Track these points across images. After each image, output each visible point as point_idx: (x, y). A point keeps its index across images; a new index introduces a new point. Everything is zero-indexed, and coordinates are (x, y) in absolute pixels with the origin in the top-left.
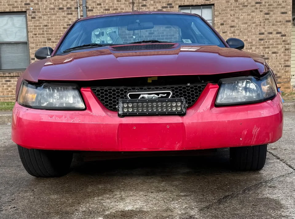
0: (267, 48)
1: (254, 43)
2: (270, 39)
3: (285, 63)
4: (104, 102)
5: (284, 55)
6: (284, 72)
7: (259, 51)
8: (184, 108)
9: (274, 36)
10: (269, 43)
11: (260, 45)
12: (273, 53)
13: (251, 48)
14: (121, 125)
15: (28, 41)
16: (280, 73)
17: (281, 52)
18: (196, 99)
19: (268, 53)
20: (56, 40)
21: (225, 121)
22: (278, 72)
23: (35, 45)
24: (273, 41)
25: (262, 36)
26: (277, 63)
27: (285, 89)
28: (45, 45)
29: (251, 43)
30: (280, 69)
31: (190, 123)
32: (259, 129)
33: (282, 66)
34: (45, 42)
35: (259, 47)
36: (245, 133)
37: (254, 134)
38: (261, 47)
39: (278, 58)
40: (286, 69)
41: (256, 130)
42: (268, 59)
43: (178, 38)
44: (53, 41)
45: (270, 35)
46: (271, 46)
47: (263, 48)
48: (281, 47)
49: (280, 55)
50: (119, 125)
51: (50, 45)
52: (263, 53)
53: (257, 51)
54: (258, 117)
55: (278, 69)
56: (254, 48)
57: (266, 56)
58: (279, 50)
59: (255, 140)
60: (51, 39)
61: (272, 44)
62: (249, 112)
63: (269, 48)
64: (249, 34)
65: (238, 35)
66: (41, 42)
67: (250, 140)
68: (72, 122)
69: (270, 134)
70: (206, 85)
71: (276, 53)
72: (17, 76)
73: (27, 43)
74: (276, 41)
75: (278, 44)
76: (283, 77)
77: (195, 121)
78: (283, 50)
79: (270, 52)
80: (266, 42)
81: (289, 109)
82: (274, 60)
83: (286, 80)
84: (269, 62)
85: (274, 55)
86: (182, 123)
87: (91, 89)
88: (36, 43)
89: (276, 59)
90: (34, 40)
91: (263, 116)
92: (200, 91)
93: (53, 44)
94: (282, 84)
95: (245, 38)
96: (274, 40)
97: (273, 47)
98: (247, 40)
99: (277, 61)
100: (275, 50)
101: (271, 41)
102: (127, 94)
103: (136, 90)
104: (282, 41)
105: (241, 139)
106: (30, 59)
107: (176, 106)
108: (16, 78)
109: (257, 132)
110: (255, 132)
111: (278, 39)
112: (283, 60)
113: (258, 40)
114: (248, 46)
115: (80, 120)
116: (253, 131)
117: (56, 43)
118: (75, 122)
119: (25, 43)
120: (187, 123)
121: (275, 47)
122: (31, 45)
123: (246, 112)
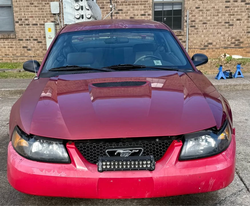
0: (232, 15)
1: (220, 10)
2: (235, 7)
3: (247, 30)
4: (86, 157)
5: (247, 22)
6: (246, 37)
7: (225, 18)
8: (153, 166)
9: (238, 4)
10: (234, 10)
11: (226, 12)
12: (238, 20)
13: (218, 15)
14: (100, 179)
15: (13, 5)
16: (243, 39)
17: (245, 19)
18: (163, 154)
19: (233, 20)
20: (38, 4)
21: (187, 176)
22: (241, 38)
23: (18, 9)
24: (238, 9)
25: (228, 4)
26: (240, 29)
27: (246, 53)
28: (28, 9)
29: (218, 10)
30: (243, 34)
31: (158, 177)
32: (215, 180)
33: (244, 32)
34: (28, 6)
35: (225, 14)
36: (203, 184)
37: (211, 184)
38: (227, 14)
39: (242, 25)
40: (248, 35)
41: (212, 181)
42: (232, 25)
43: (151, 4)
44: (35, 6)
45: (236, 3)
46: (236, 13)
47: (229, 15)
48: (245, 14)
49: (243, 22)
50: (99, 179)
51: (32, 9)
52: (229, 19)
53: (223, 18)
54: (214, 171)
55: (241, 34)
56: (220, 15)
57: (231, 23)
58: (243, 17)
59: (211, 188)
60: (34, 4)
61: (237, 12)
62: (207, 166)
63: (234, 15)
64: (216, 2)
65: (206, 2)
66: (24, 6)
67: (207, 189)
68: (59, 176)
69: (224, 183)
70: (172, 141)
71: (240, 20)
72: (3, 38)
73: (11, 6)
74: (241, 9)
75: (242, 12)
76: (245, 42)
77: (162, 176)
78: (246, 17)
79: (234, 19)
80: (232, 9)
81: (247, 87)
82: (238, 26)
83: (248, 45)
84: (233, 28)
85: (238, 22)
86: (151, 178)
87: (75, 146)
88: (20, 7)
89: (240, 25)
90: (18, 4)
91: (218, 169)
92: (167, 147)
93: (35, 9)
94: (244, 48)
95: (212, 5)
96: (239, 7)
97: (237, 15)
98: (214, 7)
99: (241, 27)
100: (239, 17)
101: (236, 9)
102: (106, 150)
103: (113, 146)
104: (246, 9)
105: (200, 188)
106: (15, 22)
107: (147, 164)
108: (2, 40)
109: (213, 183)
110: (211, 182)
111: (242, 7)
112: (246, 27)
113: (224, 7)
114: (215, 13)
115: (66, 175)
116: (210, 182)
117: (38, 7)
118: (62, 176)
119: (10, 7)
120: (155, 178)
121: (239, 15)
122: (15, 9)
123: (205, 167)
